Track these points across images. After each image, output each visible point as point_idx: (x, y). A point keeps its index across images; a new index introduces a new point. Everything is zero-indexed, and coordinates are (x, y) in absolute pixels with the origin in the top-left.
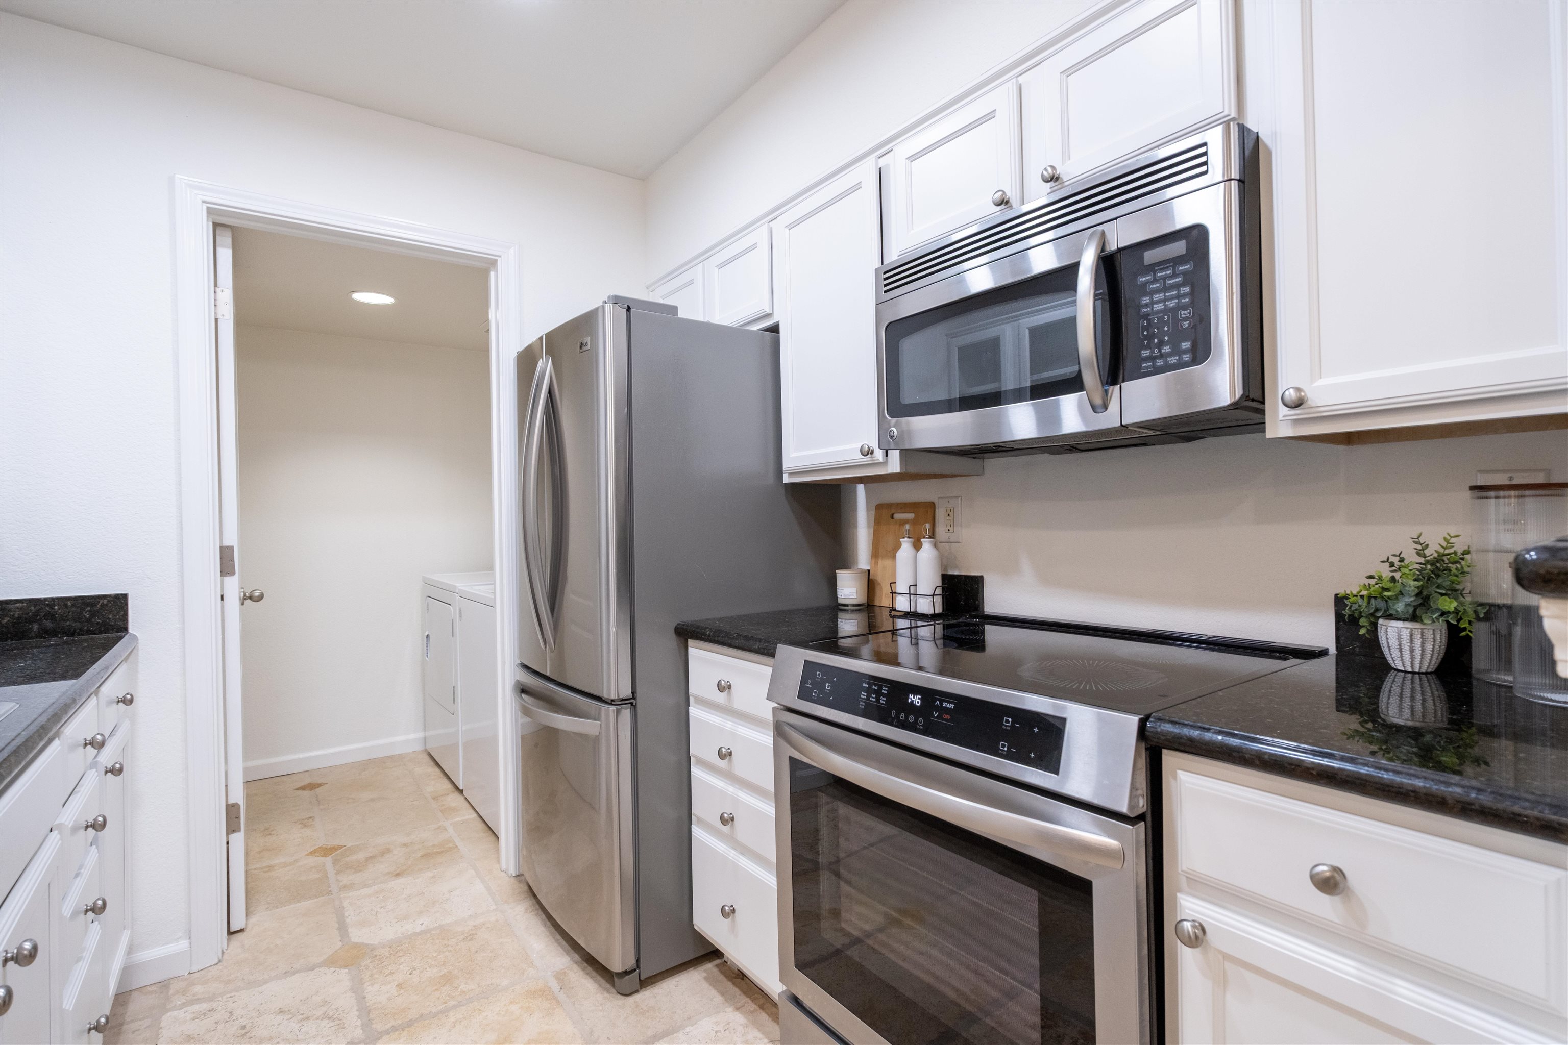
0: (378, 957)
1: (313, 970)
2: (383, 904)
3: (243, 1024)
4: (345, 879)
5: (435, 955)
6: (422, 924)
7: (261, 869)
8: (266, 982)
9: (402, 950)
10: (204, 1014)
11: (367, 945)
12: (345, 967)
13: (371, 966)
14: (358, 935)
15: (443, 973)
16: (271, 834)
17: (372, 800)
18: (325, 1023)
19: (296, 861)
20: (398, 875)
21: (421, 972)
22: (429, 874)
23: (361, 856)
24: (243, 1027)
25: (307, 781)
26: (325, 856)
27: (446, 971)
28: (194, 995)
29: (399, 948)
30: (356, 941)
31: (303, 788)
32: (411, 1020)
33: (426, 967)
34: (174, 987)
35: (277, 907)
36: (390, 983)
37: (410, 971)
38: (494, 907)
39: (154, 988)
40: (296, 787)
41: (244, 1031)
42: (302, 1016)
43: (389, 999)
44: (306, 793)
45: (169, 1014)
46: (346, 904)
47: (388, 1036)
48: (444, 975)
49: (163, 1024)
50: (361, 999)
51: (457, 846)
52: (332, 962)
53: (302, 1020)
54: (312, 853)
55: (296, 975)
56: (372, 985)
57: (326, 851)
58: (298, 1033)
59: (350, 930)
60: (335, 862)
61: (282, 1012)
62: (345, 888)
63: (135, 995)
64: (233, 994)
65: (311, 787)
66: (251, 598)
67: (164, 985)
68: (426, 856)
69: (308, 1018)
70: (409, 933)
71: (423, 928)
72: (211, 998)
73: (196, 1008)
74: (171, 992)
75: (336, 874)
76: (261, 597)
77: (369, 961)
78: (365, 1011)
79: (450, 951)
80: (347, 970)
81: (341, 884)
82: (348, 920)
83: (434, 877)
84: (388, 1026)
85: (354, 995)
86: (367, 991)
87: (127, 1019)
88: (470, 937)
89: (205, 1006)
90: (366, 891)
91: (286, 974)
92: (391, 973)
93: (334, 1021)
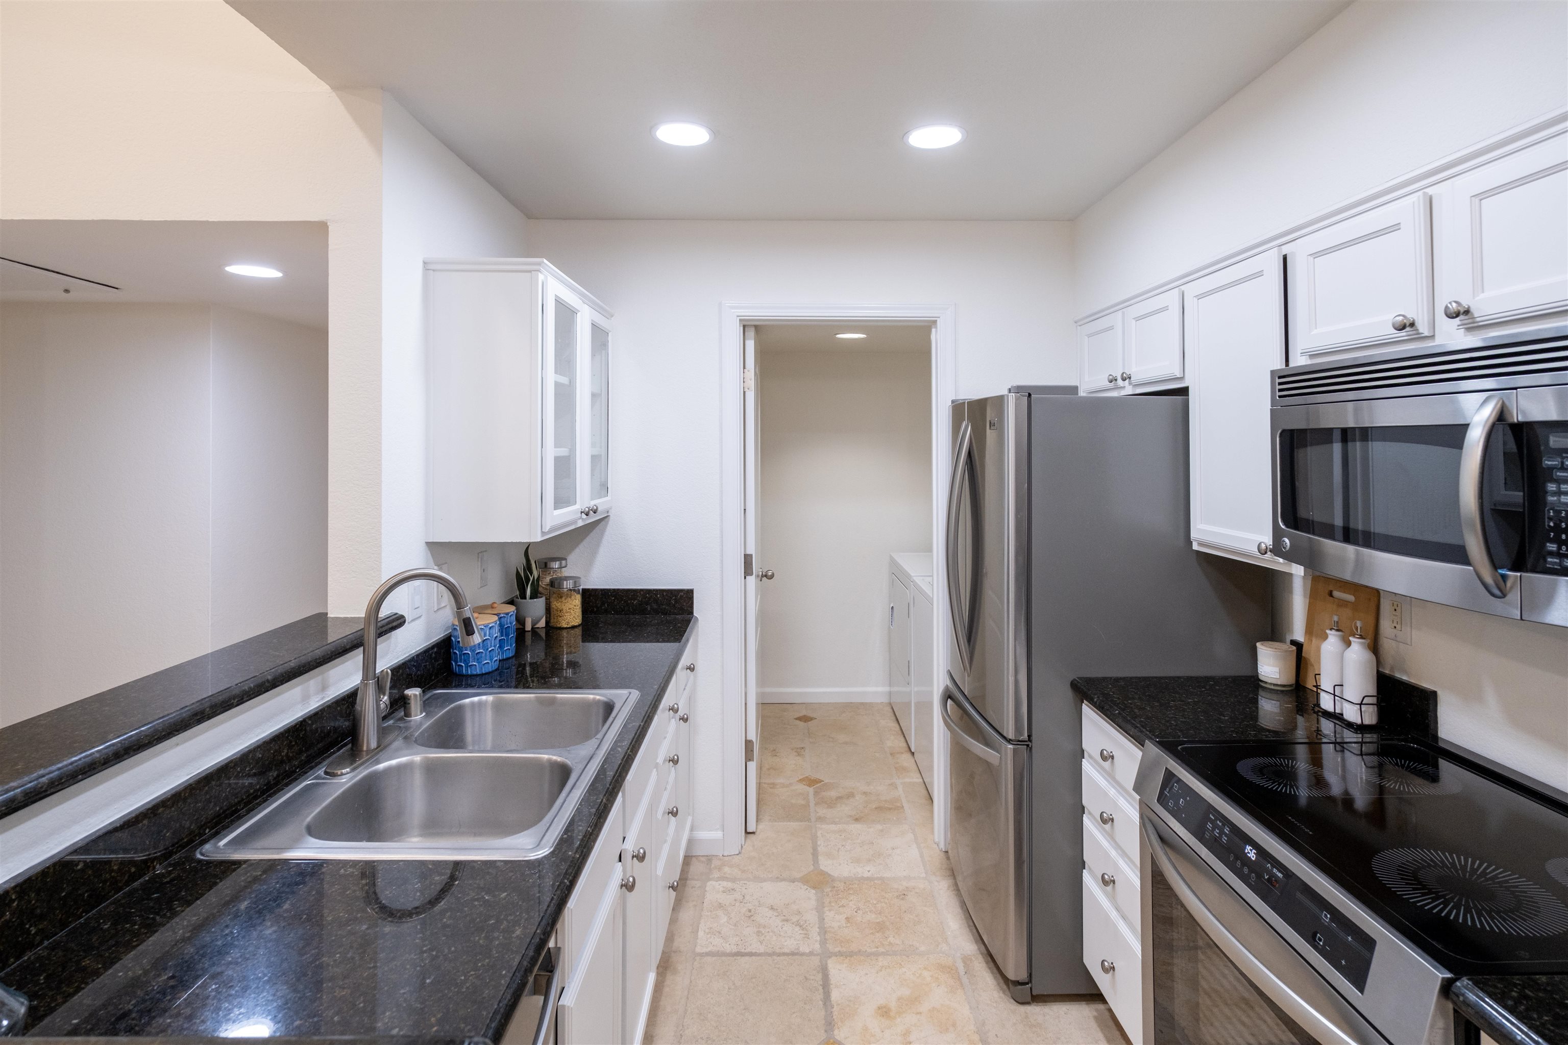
0: (836, 889)
1: (794, 882)
2: (844, 843)
3: (750, 908)
4: (822, 811)
5: (875, 902)
6: (869, 871)
7: (768, 784)
8: (765, 880)
9: (853, 888)
10: (729, 890)
11: (829, 875)
12: (814, 888)
13: (831, 895)
14: (825, 865)
15: (878, 921)
16: (776, 755)
17: (846, 743)
18: (797, 929)
19: (791, 784)
20: (857, 820)
21: (864, 913)
22: (879, 827)
23: (833, 794)
24: (750, 911)
25: (803, 713)
26: (810, 786)
27: (881, 920)
28: (725, 874)
29: (850, 886)
30: (823, 869)
31: (799, 719)
32: (852, 951)
33: (867, 910)
34: (715, 863)
35: (776, 821)
36: (841, 914)
37: (856, 910)
38: (923, 875)
39: (703, 859)
40: (796, 717)
41: (750, 914)
42: (784, 917)
43: (839, 927)
44: (801, 724)
45: (711, 882)
46: (819, 834)
47: (835, 958)
48: (878, 923)
49: (707, 889)
50: (822, 919)
51: (903, 807)
52: (805, 880)
53: (784, 920)
54: (801, 781)
55: (784, 882)
56: (830, 910)
57: (811, 782)
58: (781, 930)
59: (820, 857)
60: (816, 793)
61: (772, 908)
62: (820, 819)
63: (694, 859)
64: (746, 882)
65: (805, 719)
66: (763, 575)
67: (709, 859)
68: (879, 809)
69: (787, 920)
70: (859, 876)
71: (869, 875)
72: (734, 880)
73: (725, 884)
74: (713, 866)
75: (815, 805)
76: (772, 576)
77: (830, 889)
78: (823, 931)
79: (886, 903)
80: (814, 891)
81: (818, 815)
82: (819, 849)
83: (882, 831)
84: (837, 950)
85: (817, 914)
86: (825, 915)
87: (690, 877)
88: (903, 896)
89: (729, 885)
90: (833, 827)
91: (778, 879)
92: (843, 906)
93: (803, 930)
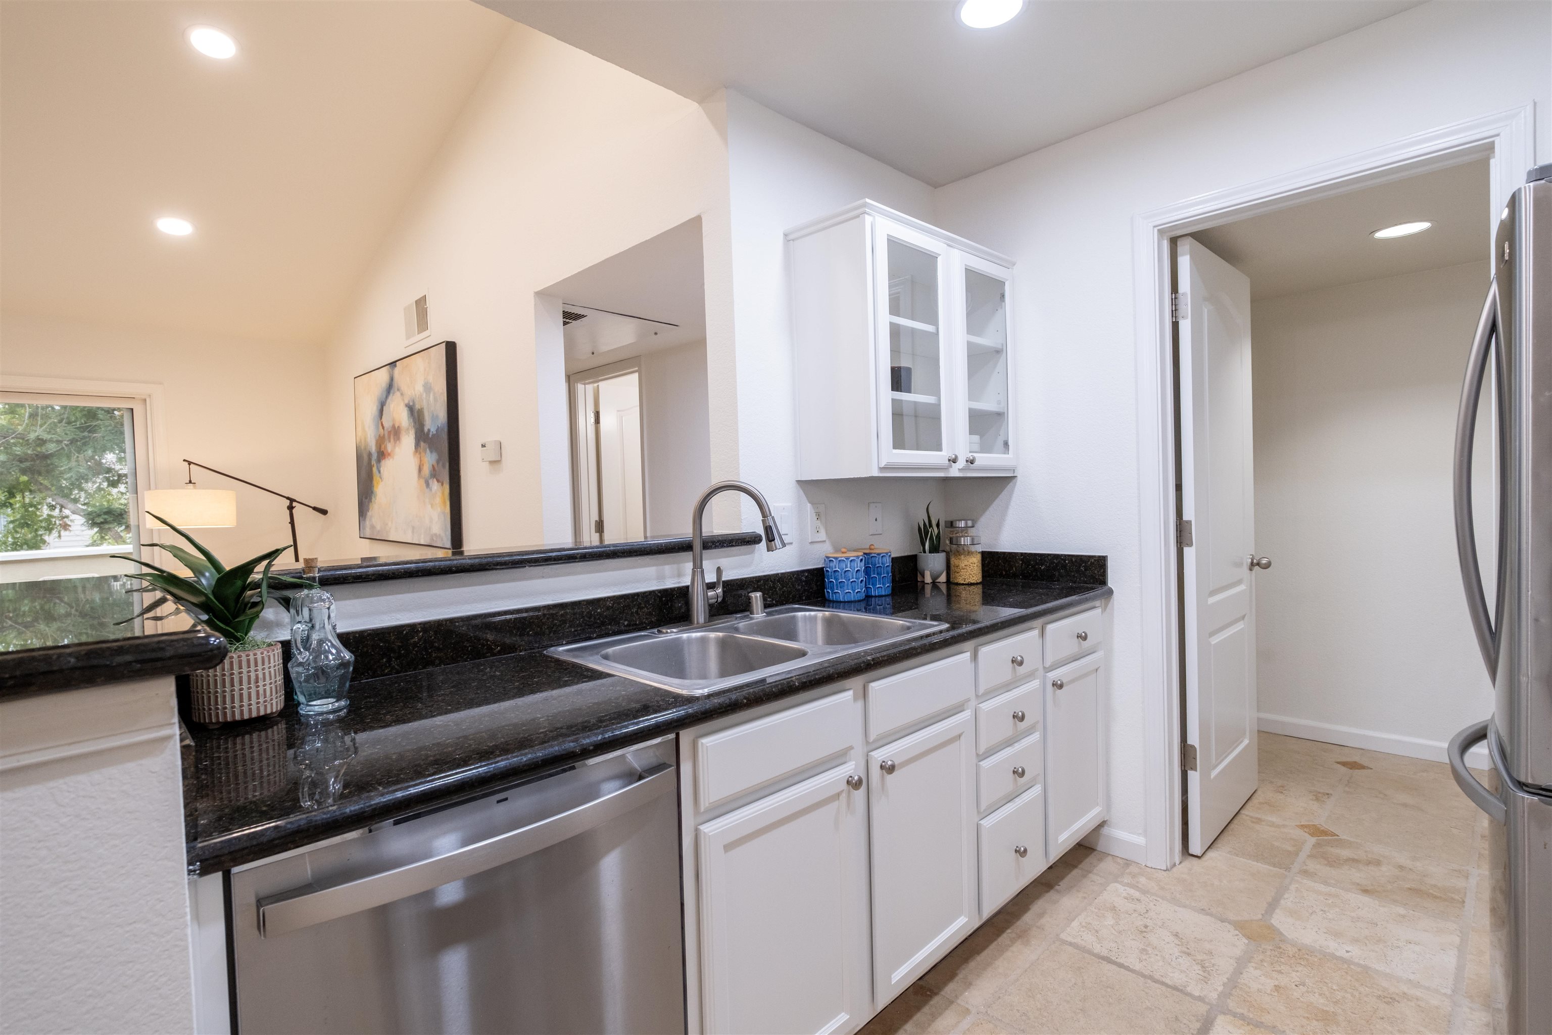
0: (1281, 950)
1: (1222, 922)
2: (1326, 909)
3: (1148, 924)
4: (1312, 866)
5: (1335, 988)
6: (1347, 952)
7: (1251, 817)
8: (1185, 906)
9: (1307, 960)
10: (1133, 899)
11: (1281, 933)
12: (1248, 938)
13: (1268, 953)
14: (1280, 920)
15: (1328, 1009)
16: (1282, 793)
17: (1405, 805)
18: (1197, 968)
19: (1284, 826)
20: (1366, 891)
21: (1308, 992)
22: (1402, 911)
23: (1345, 853)
24: (1146, 927)
25: (1356, 758)
26: (1312, 835)
27: (1332, 1010)
28: (1138, 882)
29: (1306, 956)
30: (1275, 924)
31: (1344, 764)
32: (1262, 1023)
33: (1316, 991)
34: (1133, 869)
35: (1237, 855)
36: (1272, 979)
37: (1298, 983)
38: (1449, 992)
39: (1119, 860)
40: (1339, 760)
41: (1144, 930)
42: (1186, 950)
43: (1259, 991)
44: (1343, 769)
45: (1116, 884)
46: (1293, 887)
47: (1232, 1018)
48: (1327, 1012)
49: (1108, 888)
50: (1238, 972)
51: (1464, 902)
52: (1240, 926)
53: (1184, 952)
54: (1302, 827)
55: (1208, 916)
56: (1256, 968)
57: (1316, 831)
58: (1174, 959)
59: (1277, 911)
60: (1317, 845)
61: (1177, 936)
62: (1305, 873)
63: (1110, 858)
64: (1158, 899)
65: (1354, 766)
66: (1258, 564)
67: (1128, 863)
68: (1416, 891)
69: (1189, 954)
70: (1328, 951)
71: (1346, 955)
72: (1144, 892)
73: (1132, 891)
74: (1128, 871)
75: (1309, 856)
76: (1268, 565)
77: (1271, 948)
78: (1233, 984)
79: (1352, 995)
80: (1247, 941)
81: (1305, 868)
82: (1282, 902)
83: (1403, 916)
84: (1239, 1010)
85: (1235, 965)
86: (1247, 970)
87: (1095, 871)
88: (1391, 1000)
89: (1137, 894)
90: (1322, 888)
91: (1203, 911)
92: (1280, 972)
93: (1204, 972)
